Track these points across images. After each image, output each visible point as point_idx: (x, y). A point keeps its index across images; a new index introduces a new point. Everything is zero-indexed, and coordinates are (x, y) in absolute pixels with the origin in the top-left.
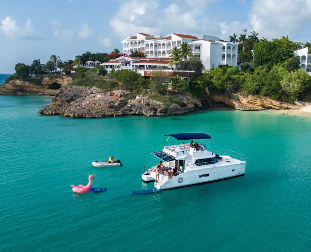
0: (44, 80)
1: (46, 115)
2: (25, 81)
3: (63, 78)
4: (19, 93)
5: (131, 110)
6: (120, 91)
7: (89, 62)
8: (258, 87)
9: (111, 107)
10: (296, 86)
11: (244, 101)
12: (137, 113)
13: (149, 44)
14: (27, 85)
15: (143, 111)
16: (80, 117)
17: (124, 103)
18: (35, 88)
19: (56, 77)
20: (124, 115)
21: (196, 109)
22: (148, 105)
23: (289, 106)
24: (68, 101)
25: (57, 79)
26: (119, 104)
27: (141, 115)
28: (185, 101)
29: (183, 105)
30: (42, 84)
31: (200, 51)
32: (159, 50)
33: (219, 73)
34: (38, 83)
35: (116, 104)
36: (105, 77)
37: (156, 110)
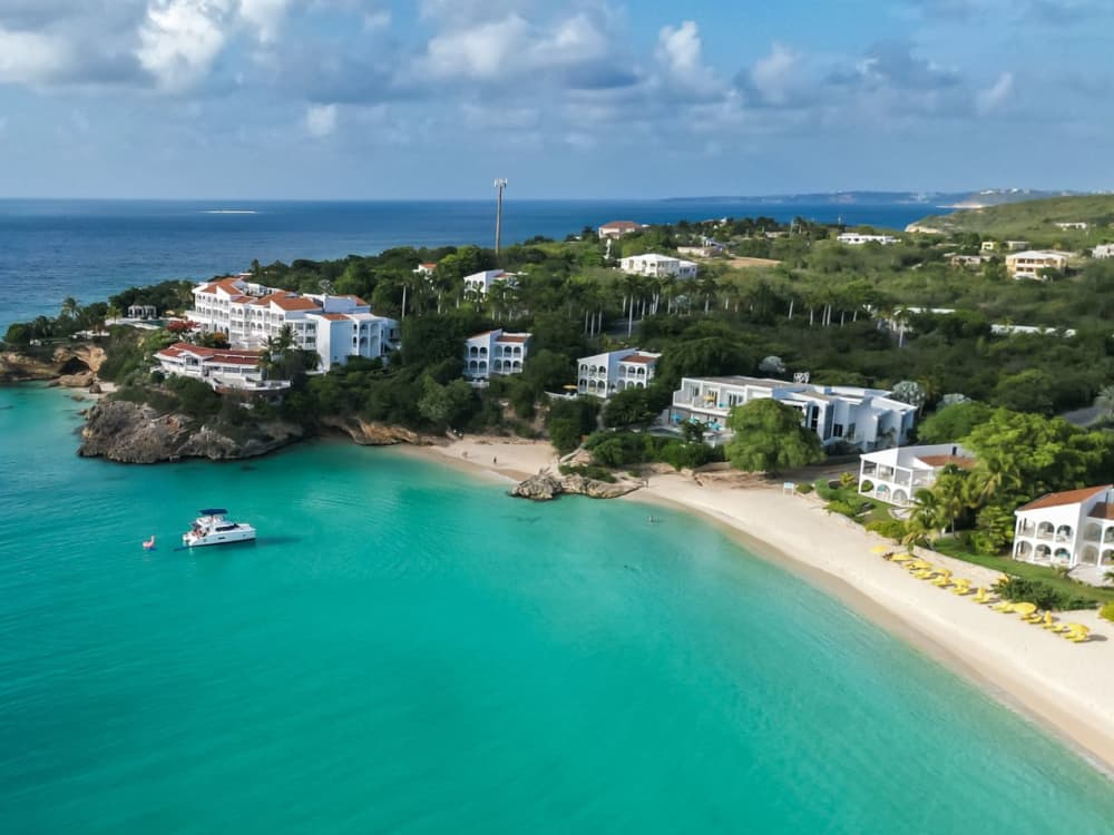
0: (55, 354)
1: (87, 457)
2: (24, 355)
3: (87, 350)
4: (16, 379)
5: (192, 450)
6: (181, 417)
7: (132, 308)
8: (384, 410)
9: (167, 445)
10: (440, 412)
11: (367, 429)
12: (200, 454)
13: (237, 309)
14: (27, 362)
15: (208, 452)
16: (129, 463)
17: (184, 437)
18: (42, 369)
19: (76, 349)
20: (184, 458)
21: (292, 441)
22: (214, 443)
23: (434, 439)
24: (112, 434)
25: (79, 353)
26: (178, 439)
27: (204, 457)
28: (271, 433)
29: (268, 439)
30: (51, 361)
31: (315, 332)
32: (253, 321)
33: (330, 385)
34: (47, 358)
35: (174, 440)
36: (162, 386)
37: (224, 451)
